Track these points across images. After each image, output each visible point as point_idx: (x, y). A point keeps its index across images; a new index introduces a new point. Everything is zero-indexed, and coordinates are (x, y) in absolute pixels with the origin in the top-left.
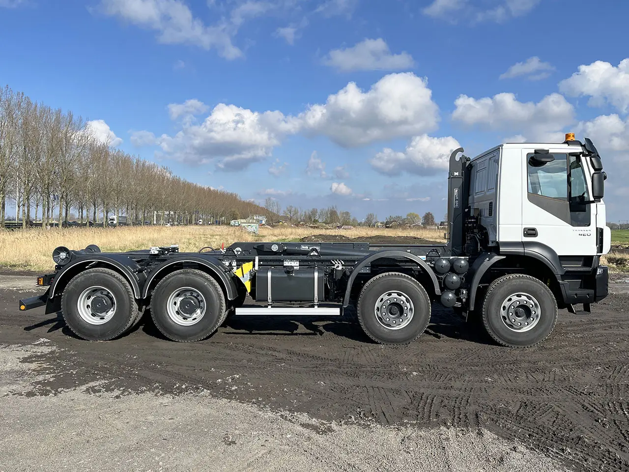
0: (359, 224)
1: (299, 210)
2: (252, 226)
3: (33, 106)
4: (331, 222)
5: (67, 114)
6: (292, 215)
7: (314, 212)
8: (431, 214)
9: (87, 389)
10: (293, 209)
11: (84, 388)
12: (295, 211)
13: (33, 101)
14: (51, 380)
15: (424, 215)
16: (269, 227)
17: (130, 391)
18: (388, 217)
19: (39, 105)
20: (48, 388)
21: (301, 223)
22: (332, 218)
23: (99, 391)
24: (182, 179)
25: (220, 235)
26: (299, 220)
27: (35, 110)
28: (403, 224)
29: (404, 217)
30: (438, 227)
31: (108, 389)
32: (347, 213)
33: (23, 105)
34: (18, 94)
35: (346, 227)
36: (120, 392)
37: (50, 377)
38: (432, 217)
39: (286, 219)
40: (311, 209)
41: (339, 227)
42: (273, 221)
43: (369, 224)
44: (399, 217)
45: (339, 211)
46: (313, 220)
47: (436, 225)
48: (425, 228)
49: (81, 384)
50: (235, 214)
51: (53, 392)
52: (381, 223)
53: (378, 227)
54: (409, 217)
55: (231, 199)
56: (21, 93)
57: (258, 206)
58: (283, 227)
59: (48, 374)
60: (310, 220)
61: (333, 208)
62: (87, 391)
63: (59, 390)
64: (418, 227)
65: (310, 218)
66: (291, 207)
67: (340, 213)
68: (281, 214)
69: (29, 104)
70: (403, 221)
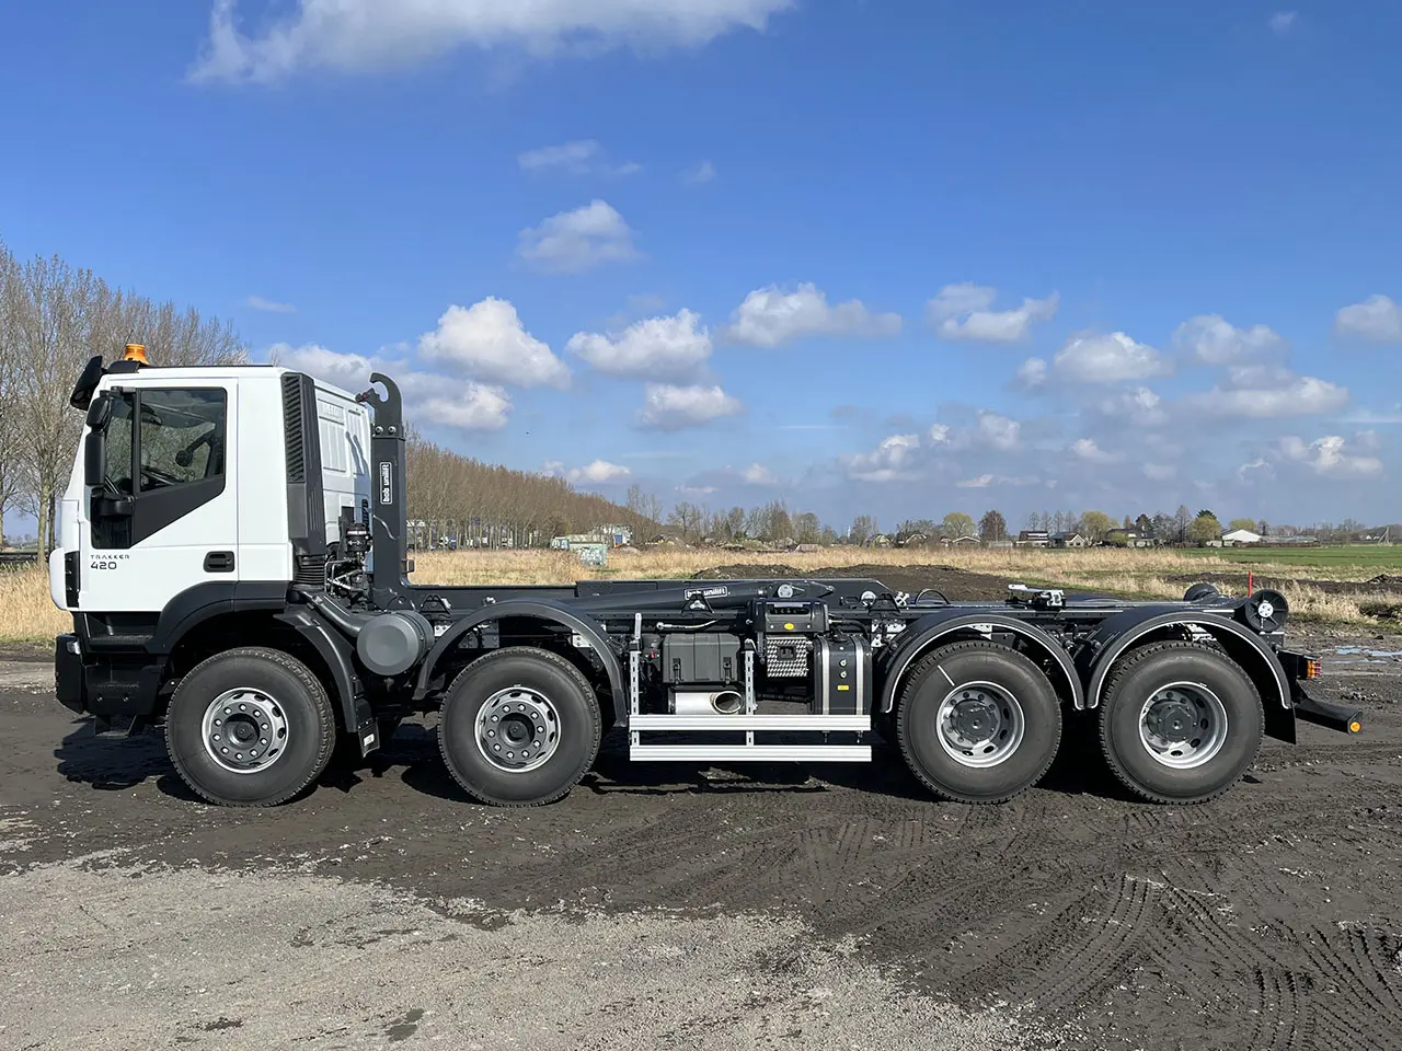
0: (839, 541)
1: (702, 511)
2: (593, 550)
3: (114, 298)
4: (774, 537)
5: (185, 316)
6: (687, 524)
7: (736, 515)
8: (998, 515)
9: (85, 863)
10: (689, 511)
11: (79, 861)
12: (693, 514)
13: (112, 288)
14: (24, 848)
15: (981, 516)
16: (635, 550)
17: (165, 864)
18: (902, 523)
19: (124, 297)
20: (12, 862)
21: (707, 540)
22: (777, 528)
23: (107, 866)
24: (441, 449)
25: (521, 571)
26: (703, 533)
27: (117, 305)
28: (934, 539)
29: (938, 521)
30: (1015, 544)
31: (124, 862)
32: (810, 517)
33: (92, 298)
34: (81, 272)
35: (806, 547)
36: (144, 867)
37: (22, 845)
38: (1002, 523)
39: (673, 530)
40: (728, 510)
41: (791, 548)
42: (646, 537)
43: (859, 540)
44: (926, 523)
45: (794, 511)
46: (733, 534)
47: (1010, 539)
48: (984, 545)
49: (77, 855)
50: (560, 524)
51: (19, 869)
52: (886, 537)
53: (878, 545)
54: (949, 523)
55: (554, 490)
56: (85, 272)
57: (610, 506)
58: (665, 549)
59: (22, 838)
60: (729, 534)
61: (777, 505)
62: (84, 867)
63: (32, 865)
64: (967, 545)
65: (728, 528)
66: (685, 504)
67: (794, 516)
68: (664, 520)
69: (103, 292)
70: (936, 530)
